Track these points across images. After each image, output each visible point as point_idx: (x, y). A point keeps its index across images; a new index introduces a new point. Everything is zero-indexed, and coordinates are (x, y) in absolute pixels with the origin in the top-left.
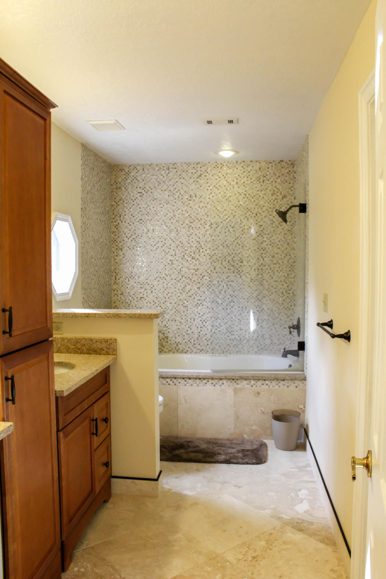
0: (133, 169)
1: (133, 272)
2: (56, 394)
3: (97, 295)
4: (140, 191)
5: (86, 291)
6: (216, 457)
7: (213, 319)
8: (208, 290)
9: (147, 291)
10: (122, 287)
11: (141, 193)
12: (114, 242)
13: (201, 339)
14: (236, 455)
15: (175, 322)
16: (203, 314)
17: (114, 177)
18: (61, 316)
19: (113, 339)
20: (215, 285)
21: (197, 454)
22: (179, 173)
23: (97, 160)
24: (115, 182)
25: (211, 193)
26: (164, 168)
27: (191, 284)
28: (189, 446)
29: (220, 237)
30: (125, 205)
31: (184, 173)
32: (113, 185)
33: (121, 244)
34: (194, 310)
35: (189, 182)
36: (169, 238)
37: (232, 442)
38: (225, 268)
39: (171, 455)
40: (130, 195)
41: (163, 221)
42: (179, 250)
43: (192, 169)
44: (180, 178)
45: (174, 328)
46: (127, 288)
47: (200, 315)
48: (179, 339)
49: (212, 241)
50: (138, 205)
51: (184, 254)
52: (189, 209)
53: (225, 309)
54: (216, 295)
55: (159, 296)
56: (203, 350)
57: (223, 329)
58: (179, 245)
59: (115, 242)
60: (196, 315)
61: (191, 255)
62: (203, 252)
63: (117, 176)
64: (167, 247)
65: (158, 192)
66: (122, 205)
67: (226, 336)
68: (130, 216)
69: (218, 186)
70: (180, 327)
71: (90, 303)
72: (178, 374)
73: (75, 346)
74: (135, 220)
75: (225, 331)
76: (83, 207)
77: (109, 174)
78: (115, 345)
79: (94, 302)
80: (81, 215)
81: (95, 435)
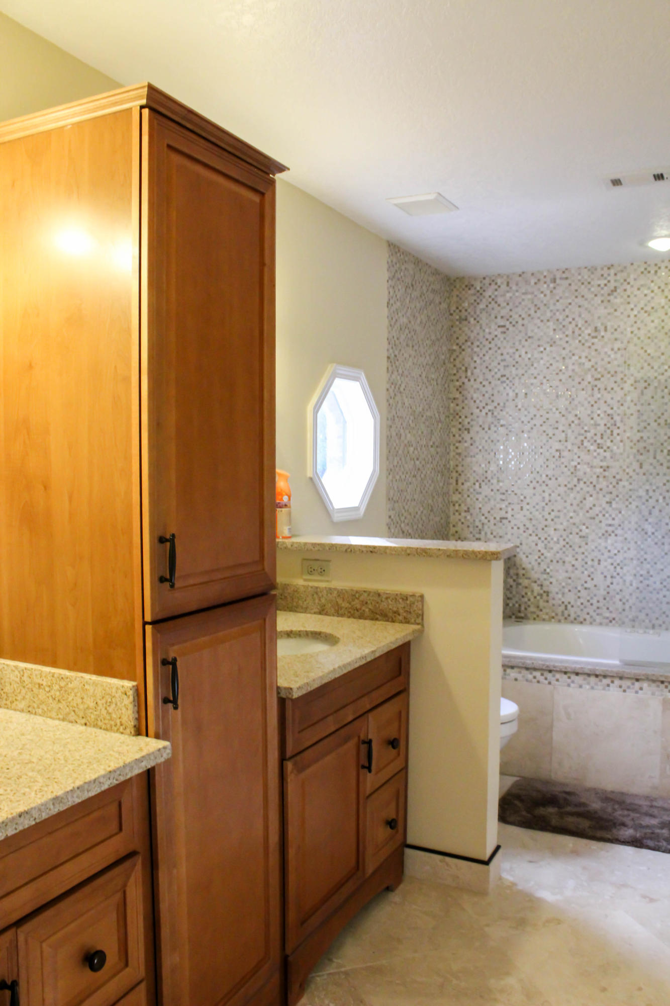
0: (490, 284)
1: (489, 472)
2: (278, 693)
3: (419, 512)
4: (502, 324)
5: (396, 505)
6: (614, 831)
7: (635, 562)
8: (627, 506)
9: (512, 506)
10: (468, 499)
11: (504, 326)
12: (454, 417)
13: (611, 598)
14: (657, 831)
15: (564, 565)
16: (616, 552)
17: (455, 299)
18: (327, 549)
19: (417, 595)
20: (640, 497)
21: (580, 820)
22: (573, 287)
23: (420, 270)
24: (457, 308)
25: (636, 322)
26: (545, 280)
27: (594, 496)
28: (567, 803)
29: (652, 407)
30: (476, 349)
31: (583, 287)
32: (455, 314)
33: (468, 420)
34: (600, 544)
35: (592, 302)
36: (554, 409)
37: (655, 804)
38: (662, 464)
39: (529, 815)
40: (484, 331)
41: (545, 377)
42: (573, 431)
43: (599, 279)
44: (576, 297)
45: (562, 576)
46: (477, 499)
47: (612, 554)
48: (570, 597)
49: (636, 415)
50: (499, 348)
51: (582, 438)
52: (593, 353)
53: (660, 543)
54: (643, 516)
55: (534, 516)
56: (614, 619)
57: (655, 583)
58: (573, 422)
59: (457, 417)
60: (603, 554)
61: (595, 441)
62: (618, 434)
63: (461, 299)
64: (551, 425)
65: (535, 325)
66: (469, 350)
67: (660, 596)
68: (484, 370)
69: (648, 308)
70: (572, 576)
71: (403, 525)
72: (556, 664)
73: (350, 604)
74: (493, 376)
75: (658, 586)
76: (391, 354)
77: (446, 294)
78: (421, 607)
79: (412, 524)
80: (388, 368)
81: (366, 770)
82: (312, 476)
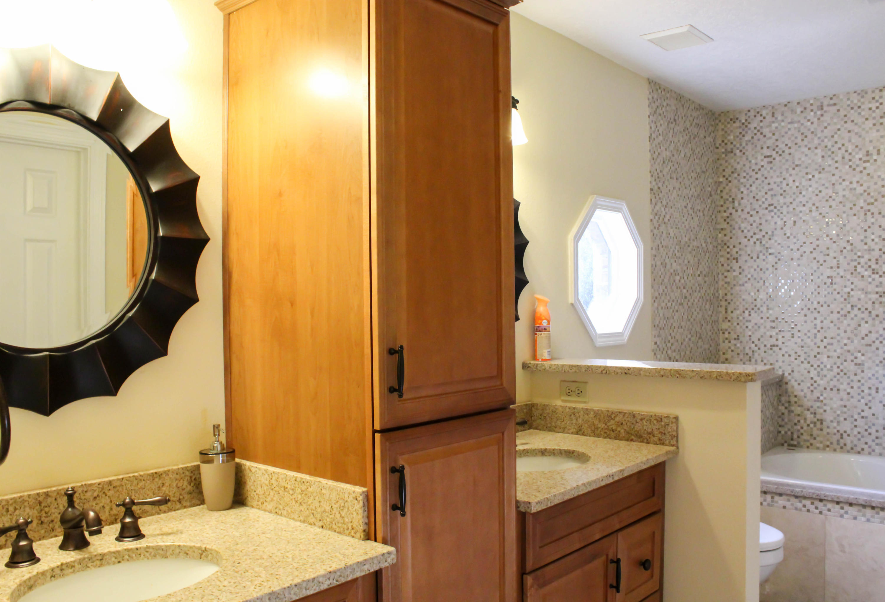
0: (755, 116)
1: (758, 300)
2: (517, 507)
3: (687, 340)
4: (768, 154)
5: (662, 331)
9: (782, 334)
10: (738, 327)
11: (771, 156)
12: (723, 247)
15: (839, 393)
17: (721, 133)
18: (583, 370)
19: (671, 416)
22: (842, 113)
23: (683, 106)
24: (723, 141)
26: (812, 108)
27: (870, 322)
30: (742, 180)
31: (852, 111)
32: (720, 148)
33: (736, 249)
34: (877, 372)
35: (863, 126)
36: (825, 236)
40: (750, 162)
41: (814, 205)
42: (845, 257)
43: (870, 102)
44: (846, 122)
45: (836, 403)
46: (747, 327)
48: (846, 426)
50: (766, 178)
51: (855, 263)
52: (865, 178)
55: (805, 343)
58: (845, 248)
59: (726, 247)
61: (870, 267)
63: (726, 132)
64: (821, 252)
65: (803, 152)
66: (736, 181)
68: (752, 200)
70: (847, 404)
71: (669, 352)
72: (827, 493)
73: (606, 424)
74: (760, 206)
76: (654, 186)
77: (711, 128)
78: (675, 428)
79: (679, 351)
80: (651, 200)
81: (614, 590)
82: (573, 302)
